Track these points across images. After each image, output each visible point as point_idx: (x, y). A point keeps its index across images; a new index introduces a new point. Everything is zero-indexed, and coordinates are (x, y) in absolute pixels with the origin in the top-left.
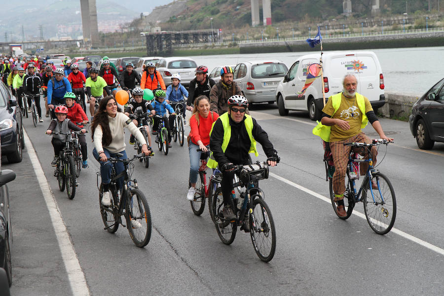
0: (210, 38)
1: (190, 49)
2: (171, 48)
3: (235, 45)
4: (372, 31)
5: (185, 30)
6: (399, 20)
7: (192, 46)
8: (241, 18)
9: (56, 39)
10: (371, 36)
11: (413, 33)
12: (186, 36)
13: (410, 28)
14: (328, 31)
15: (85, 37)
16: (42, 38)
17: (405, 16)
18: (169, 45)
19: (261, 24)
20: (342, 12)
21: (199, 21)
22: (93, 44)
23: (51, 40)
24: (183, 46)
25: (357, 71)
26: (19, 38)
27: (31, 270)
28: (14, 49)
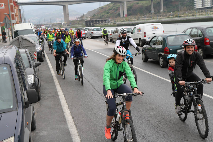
0: (107, 21)
1: (100, 25)
2: (93, 25)
3: (115, 24)
4: (161, 18)
5: (98, 19)
6: (169, 15)
7: (100, 24)
8: (117, 15)
9: (55, 23)
10: (160, 20)
11: (174, 19)
12: (99, 21)
13: (173, 17)
14: (146, 19)
15: (65, 22)
16: (51, 23)
17: (172, 13)
18: (93, 24)
19: (124, 16)
20: (151, 12)
21: (103, 16)
22: (68, 24)
23: (54, 23)
24: (97, 24)
25: (155, 30)
26: (44, 23)
27: (47, 95)
28: (42, 26)
